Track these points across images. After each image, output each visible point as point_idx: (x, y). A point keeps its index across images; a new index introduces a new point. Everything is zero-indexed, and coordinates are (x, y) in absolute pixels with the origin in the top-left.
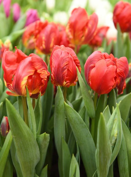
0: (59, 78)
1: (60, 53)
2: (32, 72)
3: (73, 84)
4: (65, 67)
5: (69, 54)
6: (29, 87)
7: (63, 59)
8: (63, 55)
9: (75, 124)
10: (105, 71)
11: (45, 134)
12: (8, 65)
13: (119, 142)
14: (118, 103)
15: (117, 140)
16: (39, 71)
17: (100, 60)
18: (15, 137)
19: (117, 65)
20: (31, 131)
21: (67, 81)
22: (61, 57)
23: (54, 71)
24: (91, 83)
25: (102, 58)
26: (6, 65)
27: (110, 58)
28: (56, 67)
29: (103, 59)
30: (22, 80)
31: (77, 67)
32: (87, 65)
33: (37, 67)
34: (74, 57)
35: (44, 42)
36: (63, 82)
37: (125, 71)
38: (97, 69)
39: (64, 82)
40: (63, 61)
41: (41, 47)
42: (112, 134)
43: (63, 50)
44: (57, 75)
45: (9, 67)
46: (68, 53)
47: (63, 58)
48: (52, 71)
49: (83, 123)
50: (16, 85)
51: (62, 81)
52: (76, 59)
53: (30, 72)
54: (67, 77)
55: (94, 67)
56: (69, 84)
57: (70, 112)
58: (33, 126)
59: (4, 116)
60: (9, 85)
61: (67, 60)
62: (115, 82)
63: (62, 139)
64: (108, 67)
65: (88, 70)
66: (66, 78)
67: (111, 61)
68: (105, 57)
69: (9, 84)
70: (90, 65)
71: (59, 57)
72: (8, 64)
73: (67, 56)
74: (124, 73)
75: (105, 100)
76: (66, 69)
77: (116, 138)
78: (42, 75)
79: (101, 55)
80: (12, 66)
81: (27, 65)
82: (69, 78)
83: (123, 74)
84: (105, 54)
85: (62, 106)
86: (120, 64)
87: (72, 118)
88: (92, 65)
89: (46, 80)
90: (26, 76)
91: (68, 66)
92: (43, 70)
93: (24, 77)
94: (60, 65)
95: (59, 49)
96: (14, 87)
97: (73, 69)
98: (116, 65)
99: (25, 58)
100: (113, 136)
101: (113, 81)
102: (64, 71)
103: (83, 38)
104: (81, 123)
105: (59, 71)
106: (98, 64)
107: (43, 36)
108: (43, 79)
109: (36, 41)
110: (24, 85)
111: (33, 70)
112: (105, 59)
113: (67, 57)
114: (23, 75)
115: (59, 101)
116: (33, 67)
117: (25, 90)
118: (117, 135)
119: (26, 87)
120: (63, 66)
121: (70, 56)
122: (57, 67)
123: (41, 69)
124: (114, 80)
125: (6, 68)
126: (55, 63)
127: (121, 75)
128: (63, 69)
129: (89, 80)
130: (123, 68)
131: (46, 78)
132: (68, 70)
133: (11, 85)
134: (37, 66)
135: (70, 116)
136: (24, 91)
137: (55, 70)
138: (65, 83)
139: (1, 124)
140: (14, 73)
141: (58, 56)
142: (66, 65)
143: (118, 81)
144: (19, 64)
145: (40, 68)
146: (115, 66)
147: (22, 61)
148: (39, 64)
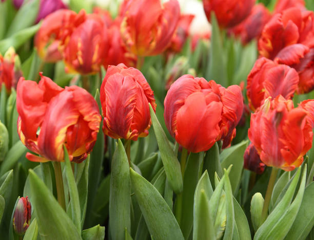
0: (119, 126)
1: (120, 81)
2: (74, 119)
3: (142, 133)
4: (129, 106)
5: (136, 81)
6: (69, 145)
7: (126, 92)
8: (126, 84)
9: (149, 207)
10: (204, 114)
11: (98, 228)
12: (28, 107)
13: (229, 235)
14: (227, 169)
15: (225, 233)
16: (86, 118)
17: (194, 92)
18: (46, 235)
19: (224, 100)
20: (73, 223)
21: (134, 130)
22: (122, 87)
23: (109, 114)
24: (177, 134)
25: (196, 88)
26: (25, 107)
27: (210, 88)
28: (113, 107)
29: (197, 90)
30: (57, 134)
31: (149, 103)
32: (169, 101)
33: (83, 111)
34: (145, 84)
35: (80, 53)
36: (127, 132)
37: (237, 110)
38: (188, 109)
39: (129, 132)
40: (127, 95)
41: (75, 62)
42: (217, 223)
43: (124, 74)
44: (115, 120)
45: (29, 110)
46: (134, 80)
47: (126, 89)
48: (107, 114)
49: (163, 205)
50: (45, 143)
51: (125, 130)
52: (147, 88)
53: (70, 120)
54: (133, 122)
55: (183, 104)
56: (136, 135)
57: (141, 186)
58: (75, 214)
59: (19, 197)
60: (32, 144)
61: (133, 94)
62: (220, 131)
63: (125, 232)
64: (209, 105)
65: (171, 111)
66: (132, 124)
67: (212, 93)
68: (200, 86)
69: (31, 142)
70: (175, 101)
71: (119, 88)
72: (28, 105)
73: (133, 85)
74: (235, 115)
75: (201, 160)
76: (131, 109)
77: (223, 229)
78: (93, 124)
79: (195, 83)
80: (35, 108)
81: (65, 106)
82: (136, 125)
83: (235, 117)
84: (202, 81)
85: (126, 174)
86: (229, 99)
87: (145, 196)
88: (179, 101)
89: (98, 131)
90: (64, 126)
91: (135, 103)
92: (94, 116)
93: (59, 129)
94: (121, 102)
95: (118, 73)
96: (42, 147)
97: (143, 108)
98: (221, 101)
99: (58, 92)
100: (219, 225)
101: (217, 129)
102: (127, 113)
103: (154, 44)
104: (160, 204)
105: (120, 113)
106: (189, 100)
107: (79, 41)
108: (93, 131)
109: (65, 50)
110: (61, 143)
111: (76, 115)
112: (200, 89)
113: (134, 87)
114: (58, 125)
115: (120, 167)
116: (75, 109)
117: (63, 152)
118: (226, 224)
119: (63, 148)
120: (126, 105)
121: (137, 85)
122: (115, 105)
123: (91, 114)
124: (219, 128)
125: (26, 112)
126: (110, 99)
127: (231, 119)
128: (127, 110)
129: (172, 127)
130: (234, 105)
131: (98, 129)
132: (135, 110)
133: (36, 143)
134: (83, 108)
135: (141, 192)
136: (61, 153)
137: (112, 111)
138: (129, 134)
139: (14, 211)
140: (41, 121)
141: (116, 85)
142: (132, 102)
143: (226, 128)
144: (48, 105)
145: (88, 113)
146: (220, 103)
147: (54, 98)
148: (87, 104)
